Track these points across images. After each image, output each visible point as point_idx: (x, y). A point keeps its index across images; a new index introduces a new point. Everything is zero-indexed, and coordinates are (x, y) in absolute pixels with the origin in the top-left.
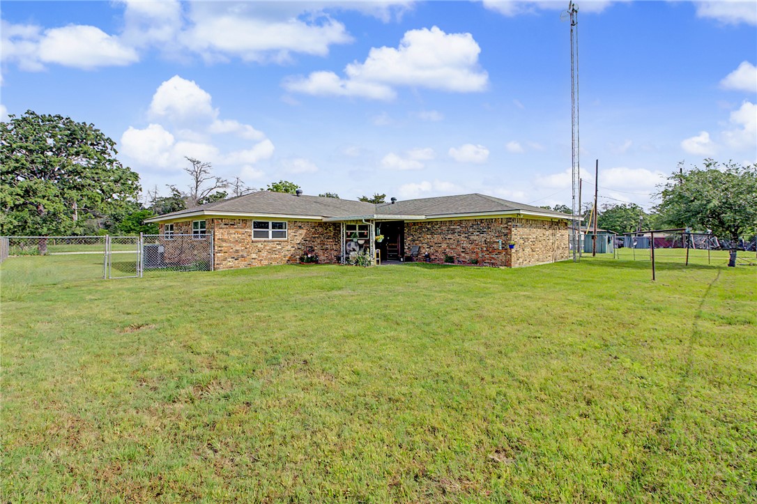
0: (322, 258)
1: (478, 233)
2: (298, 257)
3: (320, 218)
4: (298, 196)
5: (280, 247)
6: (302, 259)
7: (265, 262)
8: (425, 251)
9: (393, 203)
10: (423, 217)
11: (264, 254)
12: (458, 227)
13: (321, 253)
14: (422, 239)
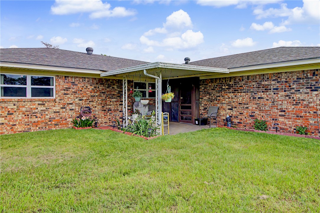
0: (102, 120)
1: (309, 90)
2: (71, 120)
3: (99, 72)
4: (88, 54)
5: (43, 108)
6: (75, 123)
7: (19, 128)
8: (225, 113)
9: (186, 63)
10: (226, 71)
11: (18, 117)
12: (273, 83)
13: (102, 114)
14: (221, 98)
